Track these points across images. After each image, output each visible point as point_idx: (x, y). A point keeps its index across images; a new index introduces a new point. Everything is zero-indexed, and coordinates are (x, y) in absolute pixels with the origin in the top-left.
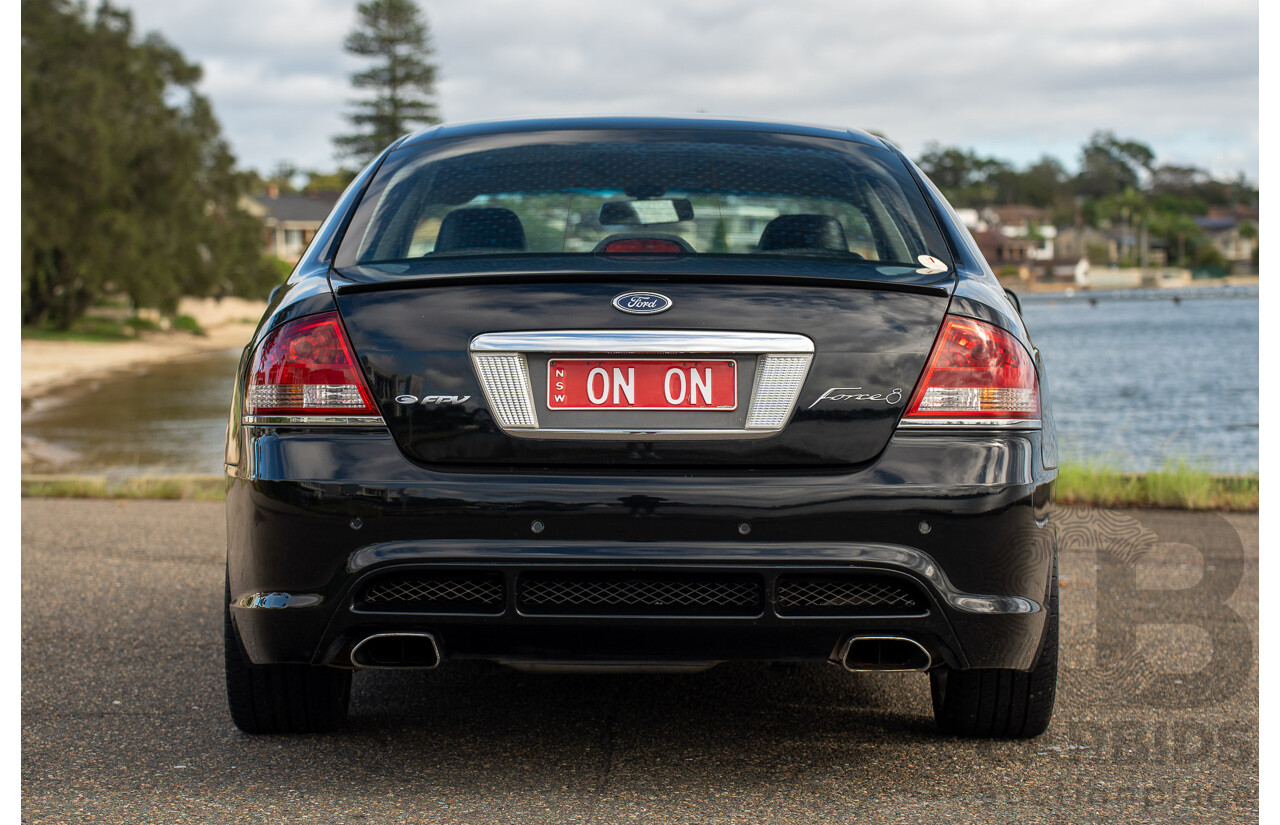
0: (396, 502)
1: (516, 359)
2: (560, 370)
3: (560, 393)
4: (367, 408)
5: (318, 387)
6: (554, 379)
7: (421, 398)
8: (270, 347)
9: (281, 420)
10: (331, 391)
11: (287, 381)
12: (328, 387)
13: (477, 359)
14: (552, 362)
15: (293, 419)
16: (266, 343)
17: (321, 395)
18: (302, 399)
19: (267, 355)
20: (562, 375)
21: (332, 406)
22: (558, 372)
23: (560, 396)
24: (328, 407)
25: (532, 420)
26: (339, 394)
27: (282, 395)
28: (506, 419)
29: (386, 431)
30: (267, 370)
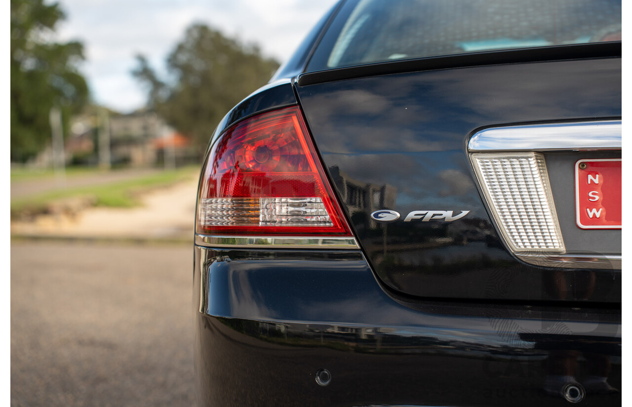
0: (371, 339)
1: (533, 161)
2: (594, 174)
3: (593, 205)
4: (335, 226)
5: (277, 200)
6: (586, 188)
7: (404, 213)
8: (223, 151)
9: (234, 241)
10: (292, 205)
11: (241, 193)
12: (290, 200)
13: (477, 162)
14: (582, 164)
15: (248, 241)
16: (219, 146)
17: (280, 211)
18: (258, 216)
19: (218, 160)
20: (596, 181)
21: (294, 225)
22: (590, 177)
23: (594, 210)
24: (289, 225)
25: (556, 243)
26: (303, 209)
27: (239, 209)
28: (519, 241)
29: (360, 257)
30: (219, 177)
